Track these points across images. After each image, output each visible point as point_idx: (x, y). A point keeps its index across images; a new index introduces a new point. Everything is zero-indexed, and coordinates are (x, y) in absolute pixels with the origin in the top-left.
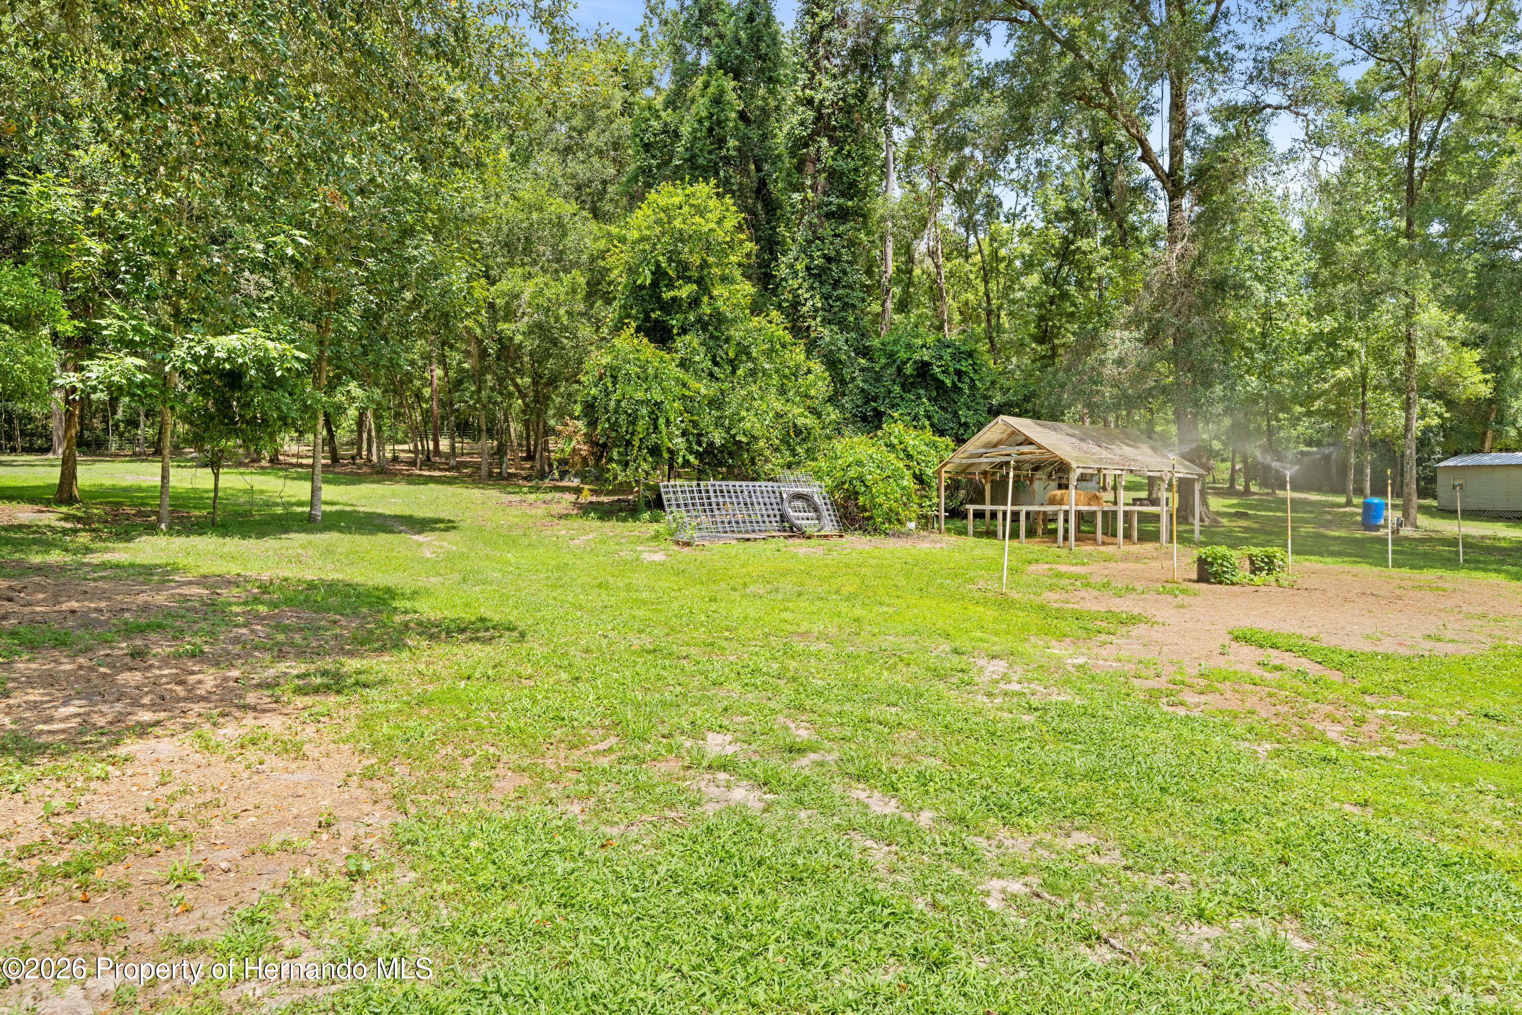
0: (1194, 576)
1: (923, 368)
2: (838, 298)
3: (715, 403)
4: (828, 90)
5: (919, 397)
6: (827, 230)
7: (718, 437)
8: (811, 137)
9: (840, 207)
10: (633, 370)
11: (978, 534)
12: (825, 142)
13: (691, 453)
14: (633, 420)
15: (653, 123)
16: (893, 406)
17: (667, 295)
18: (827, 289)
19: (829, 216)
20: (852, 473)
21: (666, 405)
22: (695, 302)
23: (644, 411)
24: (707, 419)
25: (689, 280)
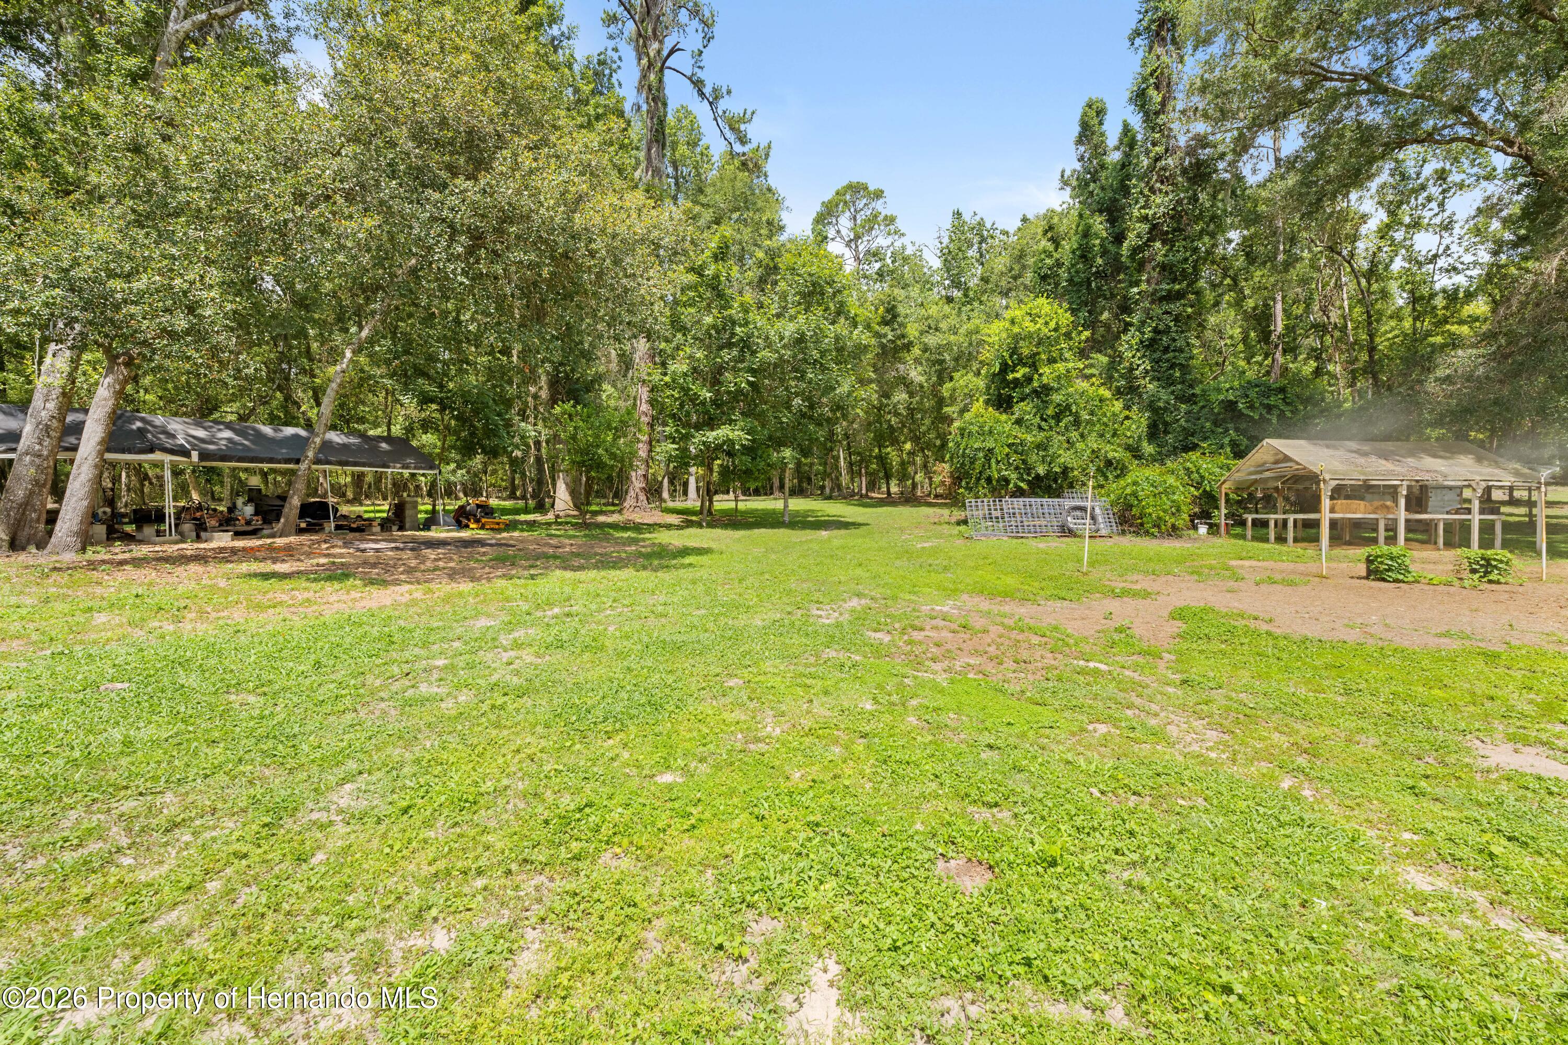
0: (1364, 573)
1: (1230, 406)
2: (1168, 361)
3: (1040, 446)
4: (1158, 206)
5: (1227, 430)
6: (1157, 310)
7: (1041, 470)
8: (1145, 244)
9: (1169, 291)
10: (975, 429)
11: (1254, 538)
12: (1158, 244)
13: (1023, 480)
14: (973, 461)
15: (1048, 261)
16: (1205, 439)
17: (1011, 377)
18: (1157, 355)
19: (1162, 299)
20: (1128, 491)
21: (997, 451)
22: (1029, 380)
23: (981, 455)
24: (1033, 458)
25: (1024, 365)
